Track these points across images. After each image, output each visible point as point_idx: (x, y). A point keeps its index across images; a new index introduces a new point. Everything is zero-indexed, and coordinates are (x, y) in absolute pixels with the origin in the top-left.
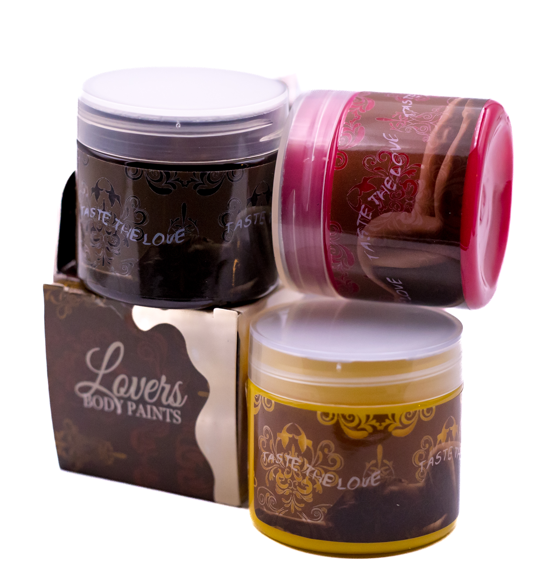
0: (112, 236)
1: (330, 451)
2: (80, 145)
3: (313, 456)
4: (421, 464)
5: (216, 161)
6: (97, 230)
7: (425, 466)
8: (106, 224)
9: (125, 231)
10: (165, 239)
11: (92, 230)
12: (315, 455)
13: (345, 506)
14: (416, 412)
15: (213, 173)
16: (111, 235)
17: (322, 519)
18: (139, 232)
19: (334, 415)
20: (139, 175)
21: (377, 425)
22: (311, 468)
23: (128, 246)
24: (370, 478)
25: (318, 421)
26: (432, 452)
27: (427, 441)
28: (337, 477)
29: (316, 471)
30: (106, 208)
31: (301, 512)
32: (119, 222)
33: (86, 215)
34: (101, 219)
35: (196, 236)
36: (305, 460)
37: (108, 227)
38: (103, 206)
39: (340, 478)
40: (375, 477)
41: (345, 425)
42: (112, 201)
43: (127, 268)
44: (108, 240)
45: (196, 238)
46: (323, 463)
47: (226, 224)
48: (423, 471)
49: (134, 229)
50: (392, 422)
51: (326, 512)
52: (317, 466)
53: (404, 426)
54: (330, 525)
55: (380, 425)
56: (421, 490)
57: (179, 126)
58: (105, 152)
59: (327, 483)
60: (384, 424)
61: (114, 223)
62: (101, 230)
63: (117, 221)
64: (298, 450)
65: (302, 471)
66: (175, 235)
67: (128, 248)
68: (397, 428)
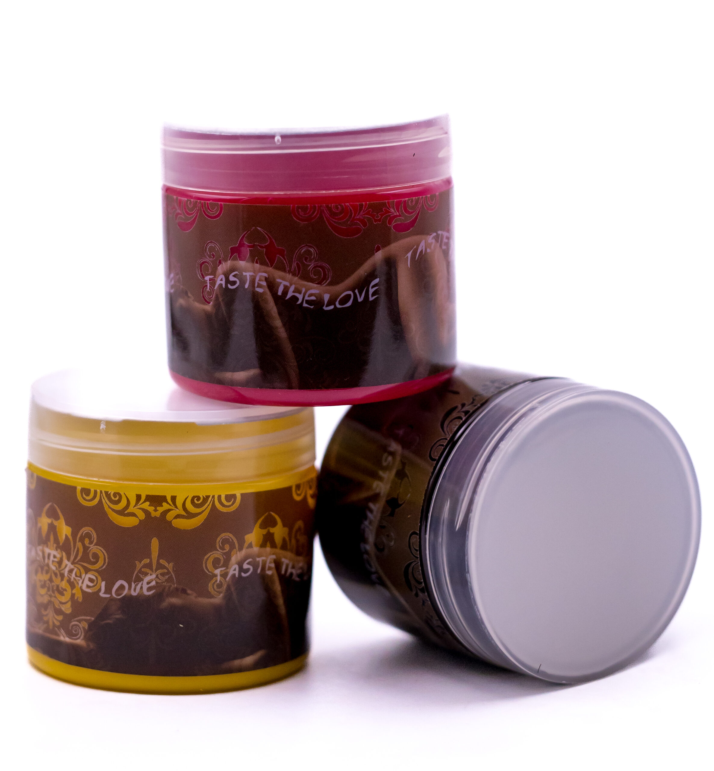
1: (91, 543)
3: (72, 549)
4: (218, 572)
7: (224, 575)
12: (74, 548)
13: (109, 621)
14: (208, 497)
17: (82, 637)
19: (96, 492)
21: (151, 509)
22: (70, 566)
24: (142, 584)
25: (78, 500)
26: (236, 557)
27: (225, 541)
28: (100, 578)
29: (76, 570)
31: (59, 627)
36: (64, 554)
39: (103, 580)
40: (148, 583)
41: (109, 507)
46: (83, 559)
48: (220, 581)
50: (173, 508)
51: (86, 627)
52: (77, 563)
53: (190, 515)
54: (92, 646)
55: (156, 510)
56: (217, 609)
59: (88, 587)
60: (161, 509)
64: (56, 540)
65: (61, 569)
68: (178, 516)
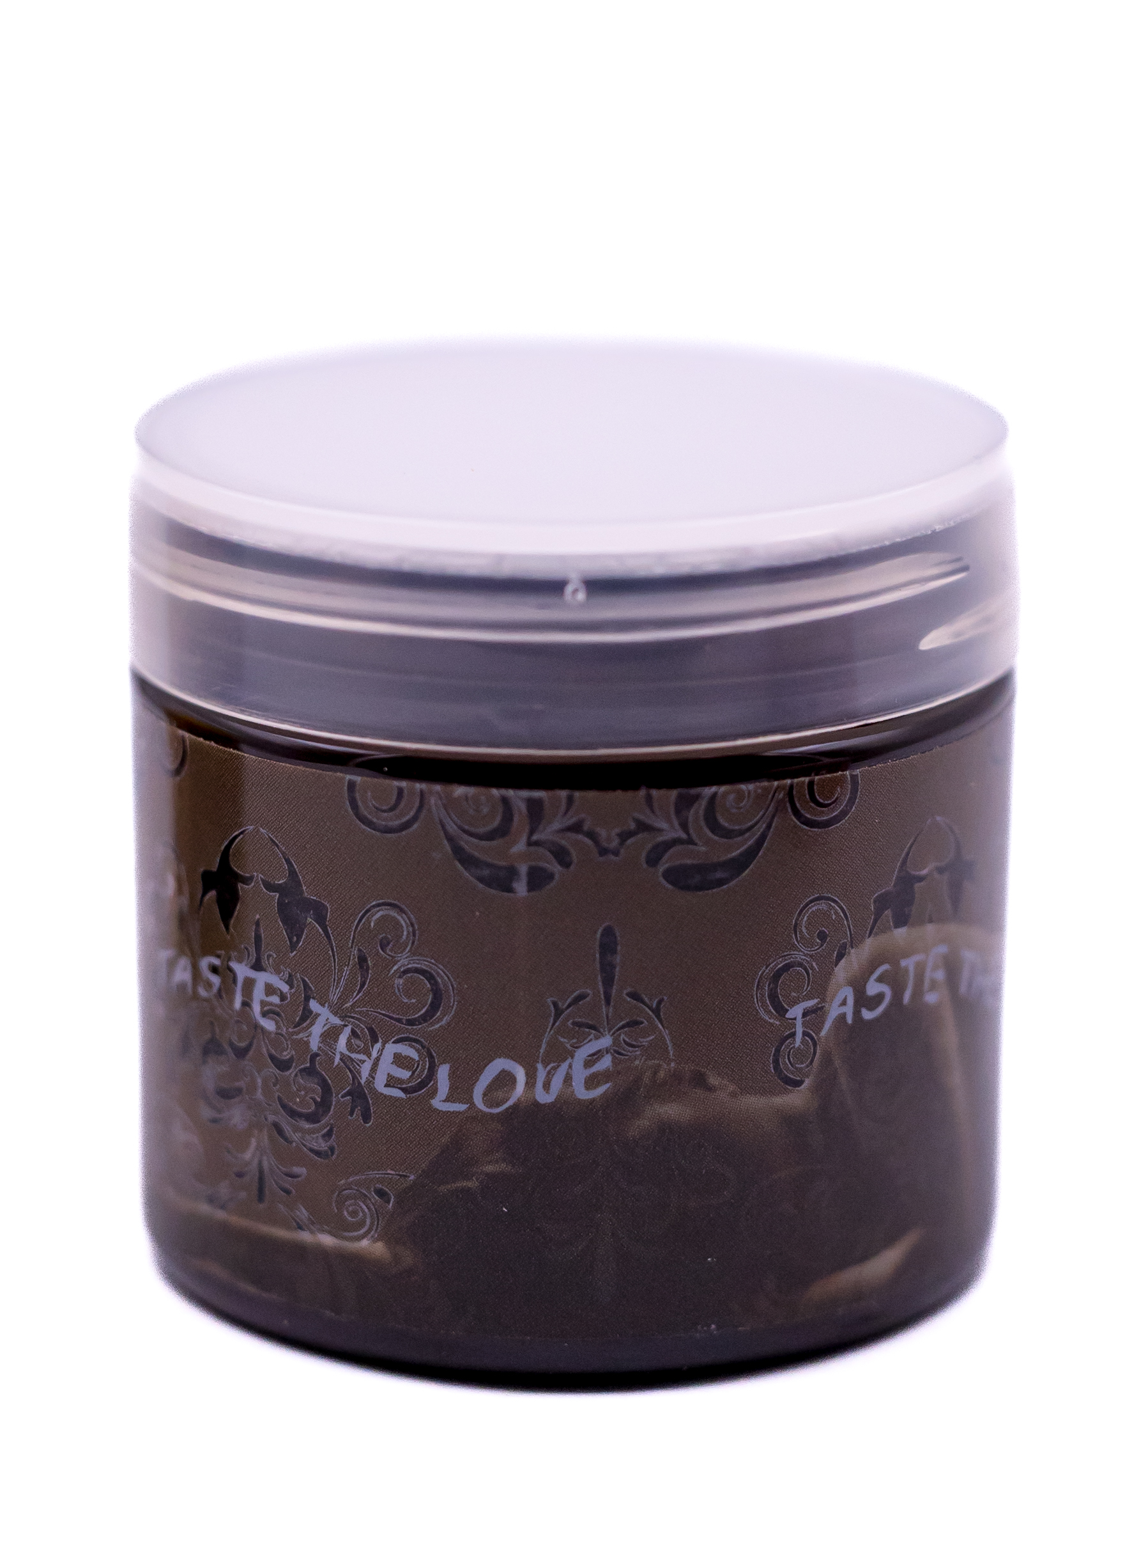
0: (296, 1075)
2: (144, 687)
5: (740, 742)
6: (229, 1050)
8: (269, 1025)
9: (353, 1056)
10: (527, 1083)
11: (206, 1052)
15: (726, 794)
16: (292, 1072)
18: (414, 1055)
20: (411, 809)
23: (366, 1117)
30: (268, 959)
32: (324, 1017)
33: (182, 987)
34: (246, 1004)
35: (659, 1066)
37: (276, 1040)
38: (252, 950)
42: (294, 928)
43: (366, 1210)
44: (277, 1094)
45: (662, 1074)
47: (787, 1011)
49: (395, 1045)
57: (581, 596)
58: (258, 716)
61: (304, 1019)
62: (247, 1050)
63: (319, 1012)
66: (570, 1066)
67: (368, 1125)
